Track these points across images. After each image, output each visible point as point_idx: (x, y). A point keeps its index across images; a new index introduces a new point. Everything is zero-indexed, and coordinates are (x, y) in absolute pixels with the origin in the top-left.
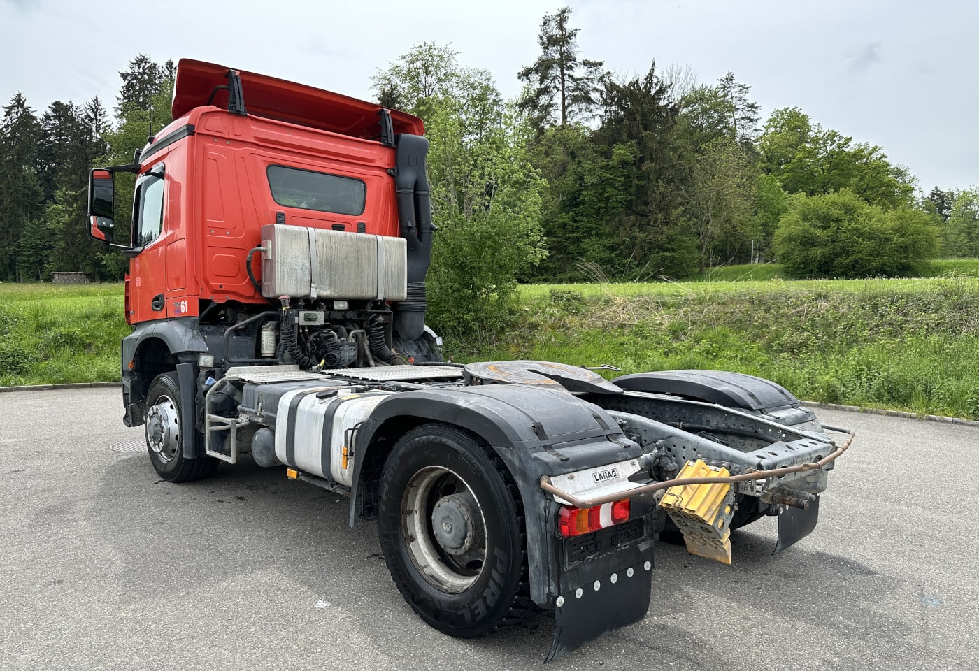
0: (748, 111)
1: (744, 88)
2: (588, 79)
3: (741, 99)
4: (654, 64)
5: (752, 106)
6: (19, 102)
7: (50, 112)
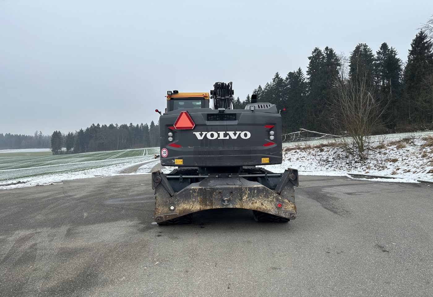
6: (277, 75)
7: (287, 77)
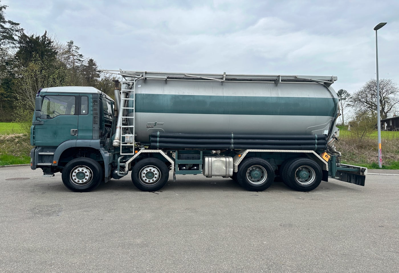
0: (79, 57)
1: (78, 48)
2: (11, 29)
3: (76, 52)
4: (46, 32)
5: (81, 56)
